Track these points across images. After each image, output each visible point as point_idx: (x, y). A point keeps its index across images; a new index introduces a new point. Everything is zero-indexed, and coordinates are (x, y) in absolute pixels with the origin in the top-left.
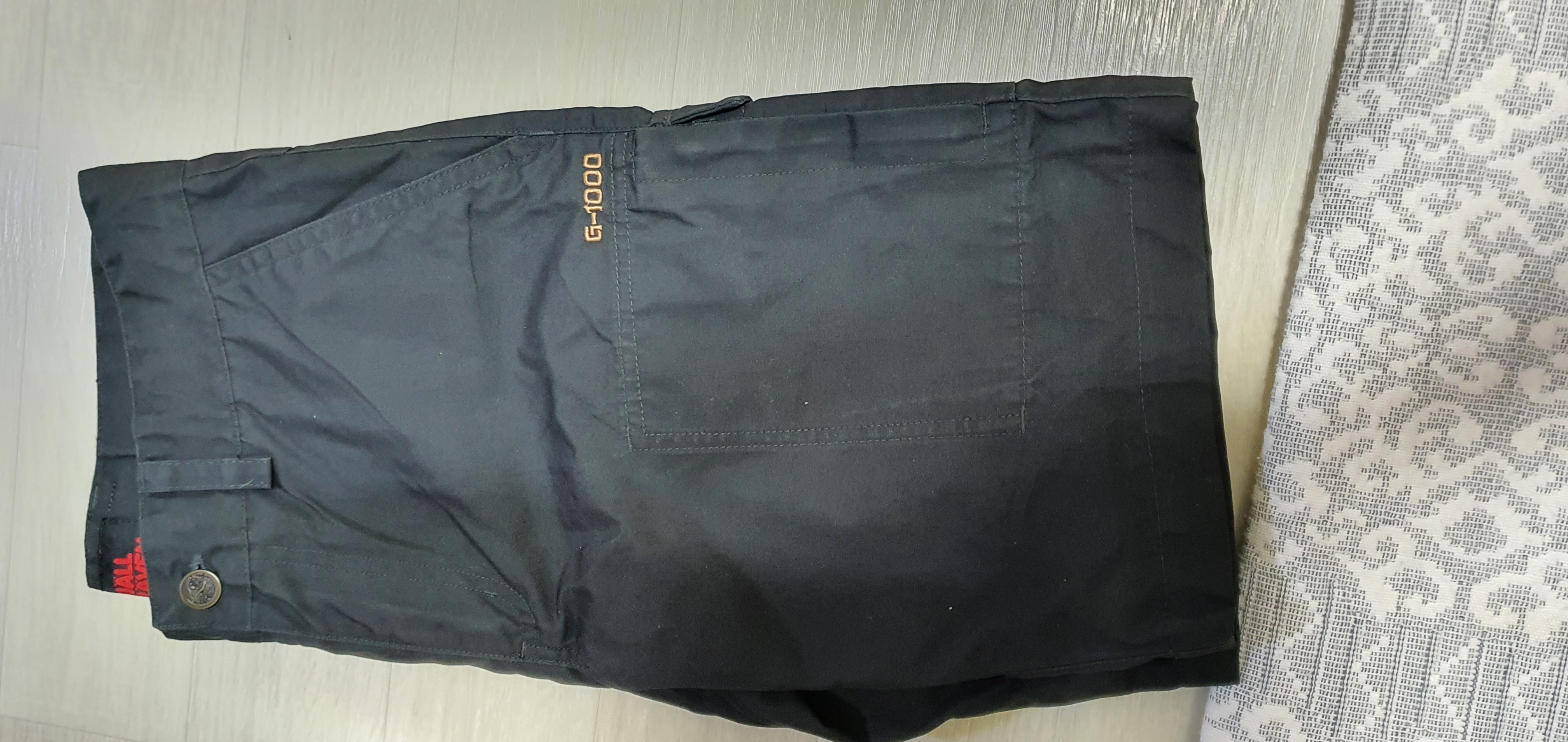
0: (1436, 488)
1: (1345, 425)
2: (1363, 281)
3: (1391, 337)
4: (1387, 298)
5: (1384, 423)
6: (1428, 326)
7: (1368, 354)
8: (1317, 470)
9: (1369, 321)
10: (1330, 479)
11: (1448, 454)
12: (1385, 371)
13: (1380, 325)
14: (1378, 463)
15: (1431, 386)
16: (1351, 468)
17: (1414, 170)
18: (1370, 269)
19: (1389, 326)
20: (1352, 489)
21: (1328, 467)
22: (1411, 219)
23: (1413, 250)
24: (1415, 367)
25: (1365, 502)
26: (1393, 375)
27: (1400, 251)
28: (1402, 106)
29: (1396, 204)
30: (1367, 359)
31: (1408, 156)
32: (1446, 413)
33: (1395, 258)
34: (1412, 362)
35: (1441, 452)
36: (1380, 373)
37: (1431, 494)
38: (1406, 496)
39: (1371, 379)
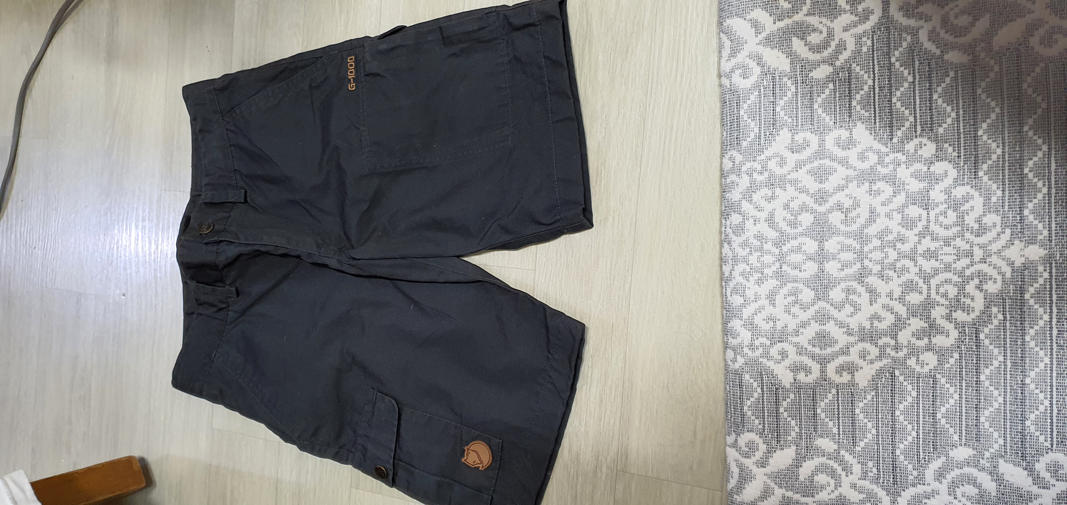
0: (799, 322)
1: (751, 301)
2: (744, 237)
3: (762, 259)
4: (756, 243)
5: (768, 297)
6: (777, 251)
7: (753, 268)
8: (742, 323)
9: (751, 253)
10: (749, 326)
11: (801, 306)
12: (762, 274)
13: (756, 255)
14: (769, 316)
15: (785, 277)
16: (758, 320)
17: (755, 185)
18: (745, 231)
19: (760, 254)
20: (760, 329)
21: (747, 321)
22: (759, 207)
23: (763, 219)
24: (775, 270)
25: (768, 334)
26: (766, 276)
27: (757, 221)
28: (744, 159)
29: (751, 201)
30: (753, 270)
31: (751, 180)
32: (795, 288)
33: (755, 224)
34: (774, 268)
35: (797, 306)
36: (761, 275)
37: (797, 326)
38: (786, 329)
39: (757, 279)
